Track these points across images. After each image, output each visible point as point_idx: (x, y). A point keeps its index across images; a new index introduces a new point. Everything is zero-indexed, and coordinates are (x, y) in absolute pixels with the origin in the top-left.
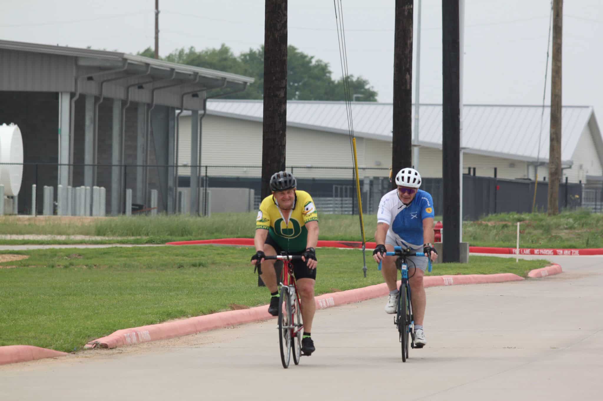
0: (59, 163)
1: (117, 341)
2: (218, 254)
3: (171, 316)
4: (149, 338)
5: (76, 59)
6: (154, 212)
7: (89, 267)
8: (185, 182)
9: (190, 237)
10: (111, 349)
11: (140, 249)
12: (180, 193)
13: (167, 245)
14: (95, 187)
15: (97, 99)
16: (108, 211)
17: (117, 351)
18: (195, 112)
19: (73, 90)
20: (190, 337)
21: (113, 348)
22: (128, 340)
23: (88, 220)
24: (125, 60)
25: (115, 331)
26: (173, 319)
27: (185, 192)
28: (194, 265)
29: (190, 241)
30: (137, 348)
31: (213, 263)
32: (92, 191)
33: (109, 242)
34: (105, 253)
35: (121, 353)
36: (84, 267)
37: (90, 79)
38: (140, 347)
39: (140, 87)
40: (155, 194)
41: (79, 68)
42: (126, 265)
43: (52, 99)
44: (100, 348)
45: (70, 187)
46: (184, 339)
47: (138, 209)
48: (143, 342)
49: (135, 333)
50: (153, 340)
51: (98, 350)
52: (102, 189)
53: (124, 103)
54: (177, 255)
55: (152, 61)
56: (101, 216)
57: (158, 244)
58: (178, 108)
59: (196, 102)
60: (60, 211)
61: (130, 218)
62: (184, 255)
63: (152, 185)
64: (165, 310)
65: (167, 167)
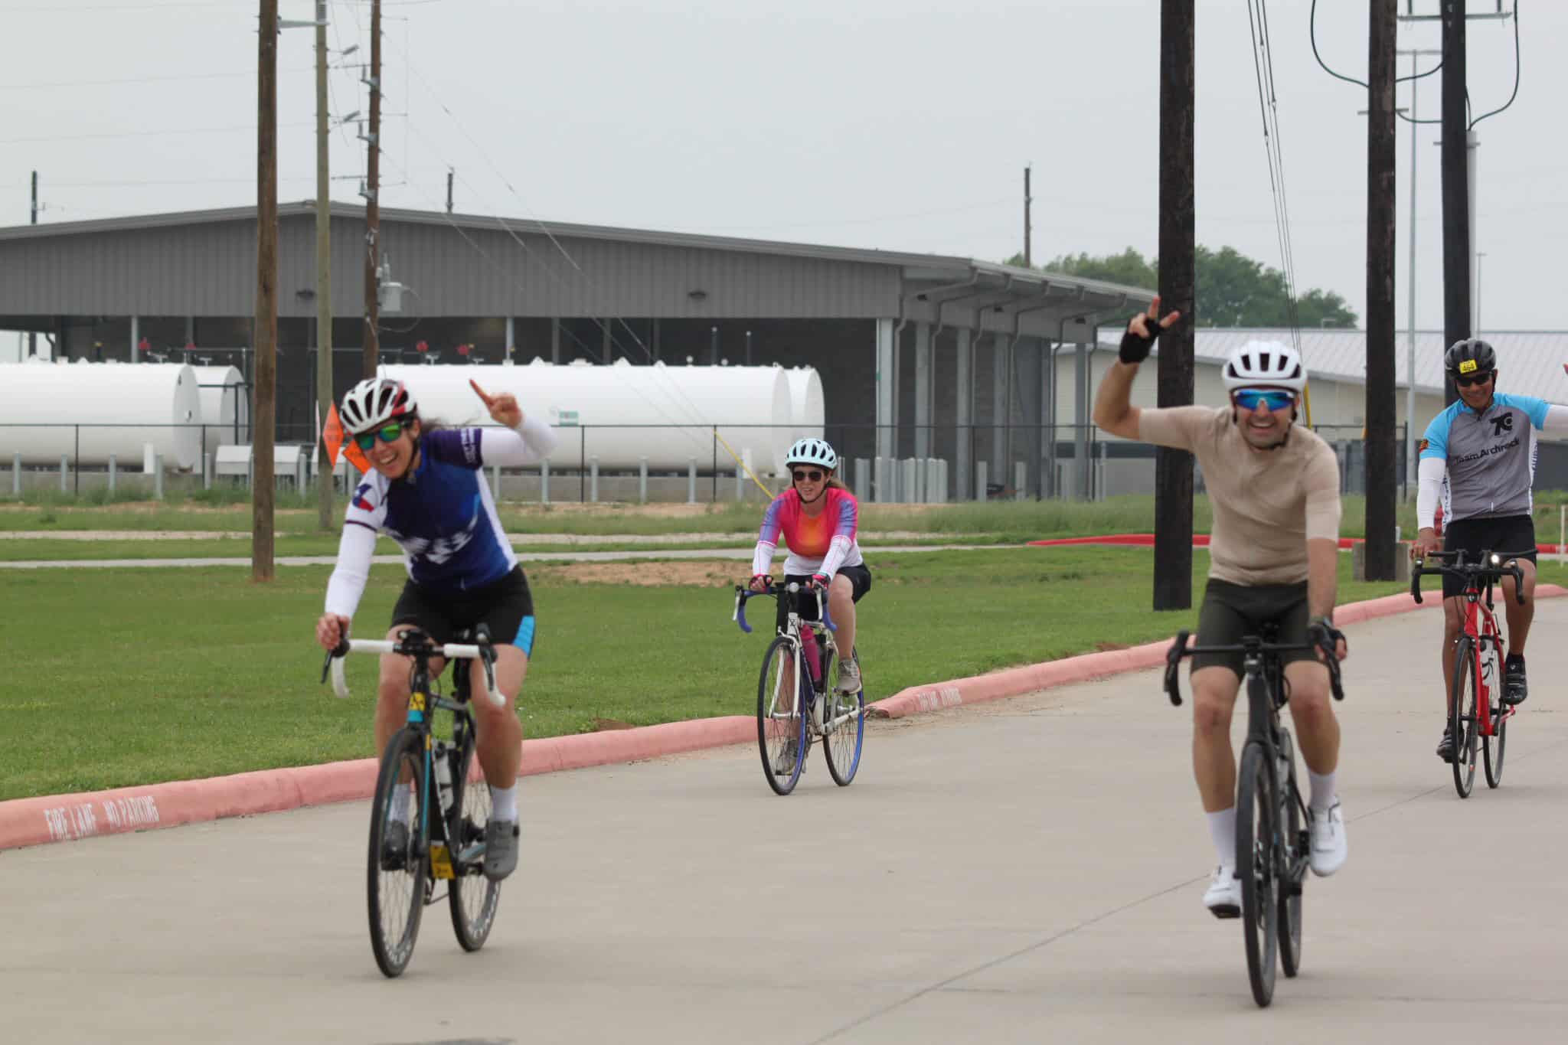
0: (877, 423)
1: (905, 705)
2: (1104, 559)
3: (997, 663)
4: (959, 699)
5: (901, 269)
6: (1021, 495)
7: (905, 581)
8: (1066, 450)
9: (1067, 533)
10: (894, 718)
11: (985, 552)
12: (1060, 468)
13: (1027, 546)
14: (931, 460)
15: (933, 328)
16: (952, 495)
17: (904, 723)
18: (1081, 347)
19: (897, 316)
20: (1028, 698)
21: (898, 718)
22: (924, 703)
23: (917, 509)
24: (973, 269)
25: (903, 689)
26: (1002, 669)
27: (1067, 465)
28: (1065, 577)
29: (1062, 541)
30: (937, 718)
31: (1095, 574)
32: (926, 464)
33: (942, 543)
34: (931, 559)
35: (909, 726)
36: (897, 581)
37: (922, 297)
38: (943, 716)
39: (998, 309)
40: (1021, 470)
41: (907, 283)
42: (961, 578)
43: (866, 329)
44: (877, 718)
45: (893, 460)
46: (1018, 700)
47: (996, 491)
48: (948, 707)
49: (934, 693)
50: (965, 703)
51: (871, 720)
52: (942, 463)
53: (973, 333)
54: (1041, 561)
55: (1017, 272)
56: (938, 503)
57: (1013, 543)
58: (1055, 341)
59: (1083, 330)
60: (878, 495)
61: (983, 506)
62: (1053, 562)
63: (1017, 456)
64: (989, 653)
65: (1039, 427)
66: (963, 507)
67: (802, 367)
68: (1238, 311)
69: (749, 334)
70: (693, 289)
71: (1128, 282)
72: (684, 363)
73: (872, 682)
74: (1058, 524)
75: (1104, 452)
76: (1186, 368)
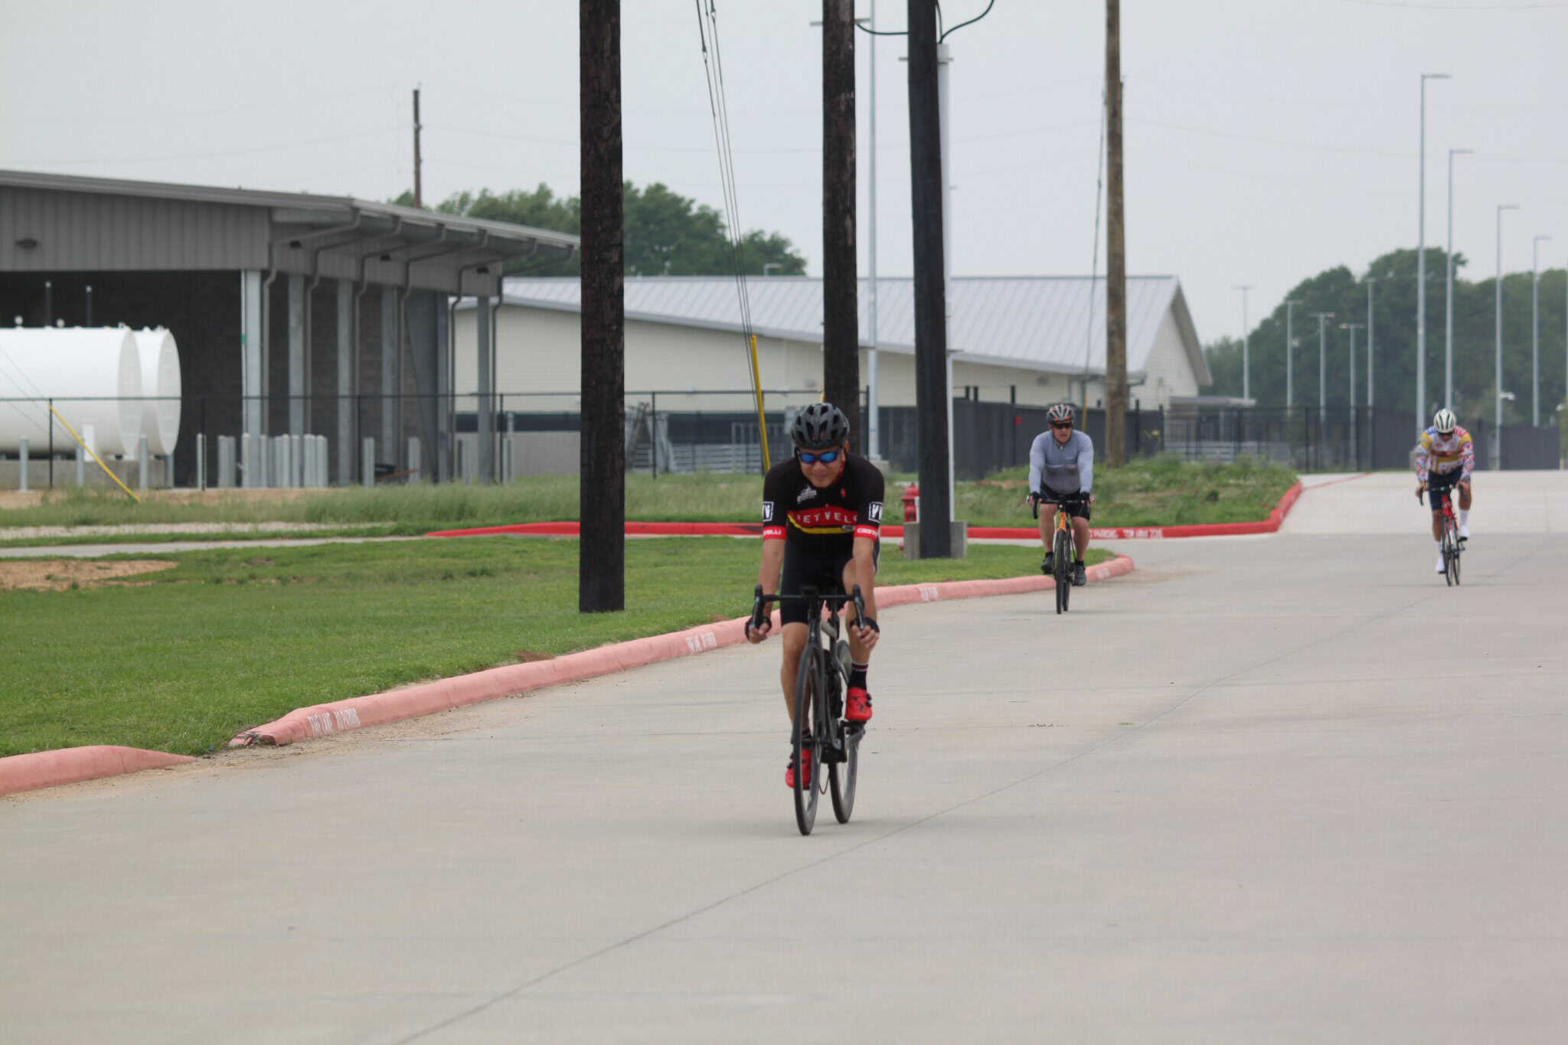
0: (244, 394)
1: (294, 730)
2: (517, 552)
3: (401, 677)
4: (357, 721)
5: (269, 210)
6: (414, 477)
7: (283, 580)
8: (468, 423)
9: (472, 522)
10: (281, 745)
11: (377, 546)
12: (460, 443)
13: (426, 537)
14: (309, 437)
15: (308, 280)
16: (333, 479)
17: (292, 751)
18: (483, 300)
19: (265, 265)
20: (438, 718)
21: (285, 745)
22: (316, 727)
23: (291, 494)
24: (355, 210)
25: (291, 710)
26: (406, 684)
27: (470, 442)
28: (472, 574)
29: (468, 530)
30: (333, 744)
31: (507, 569)
32: (302, 441)
33: (325, 535)
34: (313, 554)
35: (299, 754)
36: (273, 581)
37: (295, 245)
38: (338, 742)
39: (385, 258)
40: (414, 446)
41: (275, 227)
42: (348, 575)
43: (229, 283)
44: (260, 746)
45: (264, 437)
46: (425, 721)
47: (386, 473)
48: (345, 731)
49: (329, 714)
50: (364, 726)
51: (254, 748)
52: (321, 439)
53: (356, 286)
54: (443, 556)
55: (404, 212)
56: (317, 487)
57: (410, 535)
58: (453, 294)
59: (485, 282)
60: (246, 479)
61: (370, 491)
62: (456, 556)
63: (410, 431)
64: (391, 666)
65: (435, 396)
66: (346, 494)
67: (153, 327)
68: (666, 258)
69: (89, 289)
70: (21, 237)
71: (539, 224)
72: (11, 325)
73: (253, 702)
74: (462, 511)
75: (510, 425)
76: (615, 327)
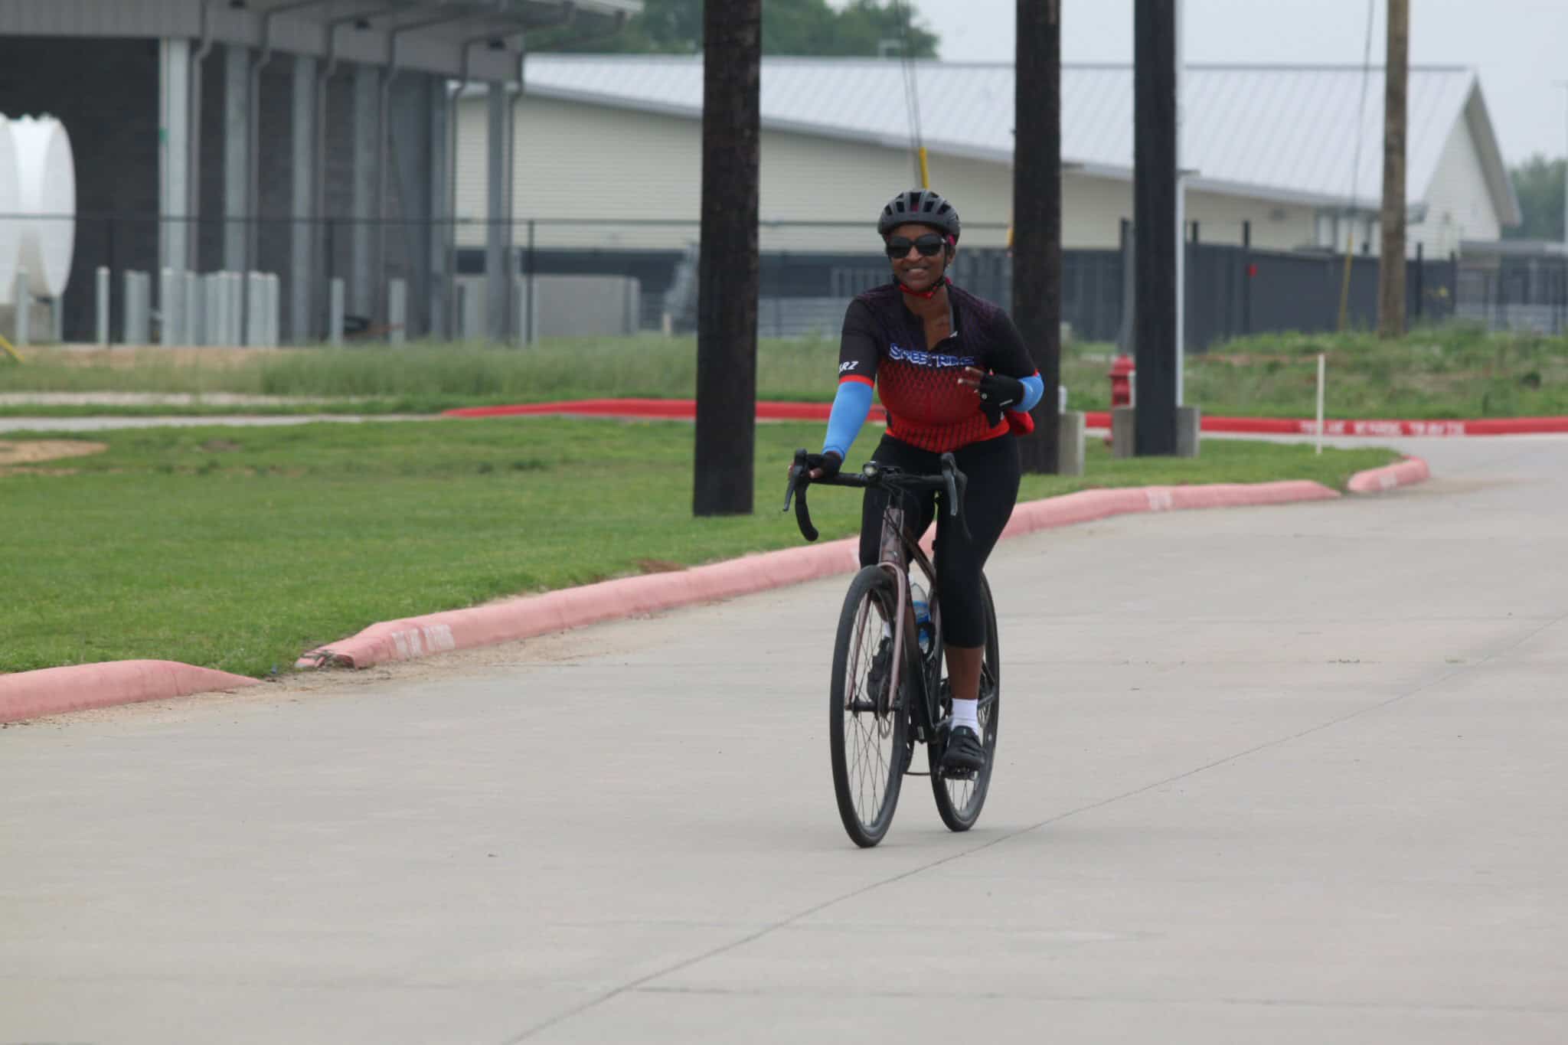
0: (164, 213)
1: (376, 649)
2: (577, 438)
3: (499, 588)
4: (451, 642)
6: (398, 337)
7: (261, 471)
8: (471, 262)
10: (361, 669)
11: (381, 426)
12: (461, 290)
13: (446, 417)
14: (255, 276)
15: (254, 54)
16: (285, 335)
17: (378, 676)
18: (496, 87)
19: (194, 31)
20: (549, 641)
21: (366, 668)
22: (402, 647)
23: (237, 356)
25: (368, 624)
26: (506, 597)
27: (475, 289)
28: (519, 467)
29: (497, 408)
30: (425, 669)
31: (566, 461)
32: (244, 282)
33: (302, 411)
34: (295, 437)
35: (387, 679)
36: (246, 472)
37: (238, 3)
38: (432, 666)
39: (362, 24)
40: (398, 292)
42: (348, 466)
43: (144, 56)
44: (335, 668)
45: (191, 275)
46: (535, 645)
47: (358, 328)
48: (438, 654)
49: (416, 631)
50: (460, 648)
51: (328, 671)
52: (272, 279)
53: (321, 64)
54: (475, 442)
57: (422, 412)
58: (454, 77)
59: (500, 61)
60: (167, 333)
61: (338, 351)
62: (493, 443)
63: (393, 270)
64: (484, 573)
65: (428, 223)
66: (306, 354)
67: (36, 114)
73: (317, 615)
74: (481, 382)
